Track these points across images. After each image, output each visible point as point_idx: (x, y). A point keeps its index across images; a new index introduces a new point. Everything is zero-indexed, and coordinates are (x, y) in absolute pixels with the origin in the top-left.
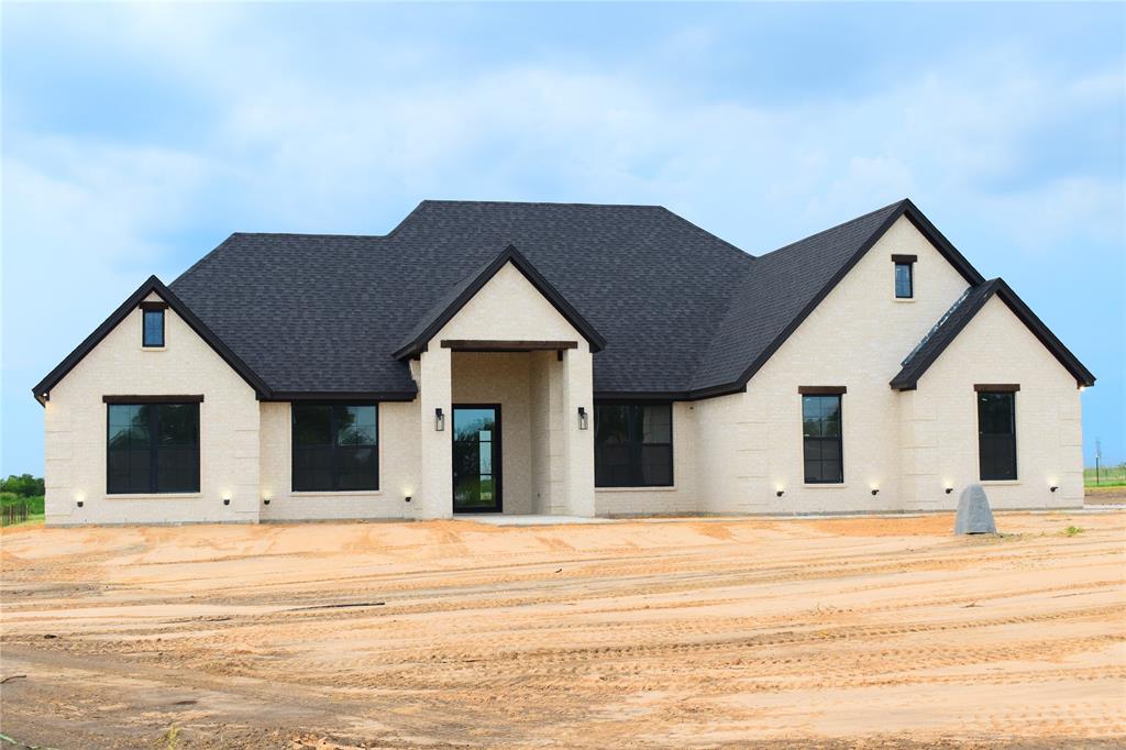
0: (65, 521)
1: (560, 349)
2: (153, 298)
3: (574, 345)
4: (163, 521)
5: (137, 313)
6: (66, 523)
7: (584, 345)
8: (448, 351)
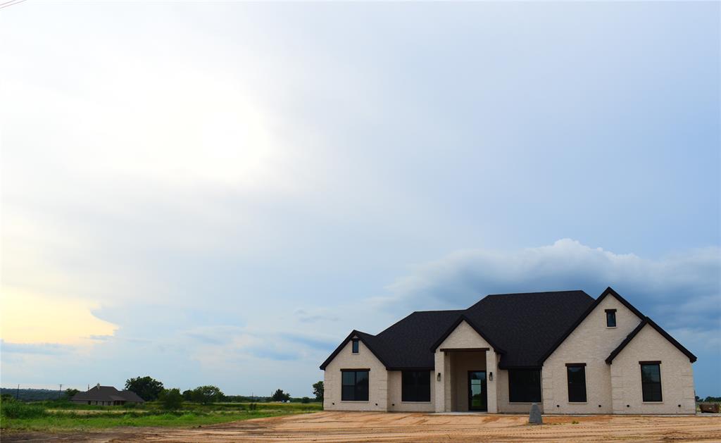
0: (329, 409)
2: (355, 337)
3: (488, 349)
4: (357, 410)
5: (351, 343)
7: (492, 349)
8: (443, 353)
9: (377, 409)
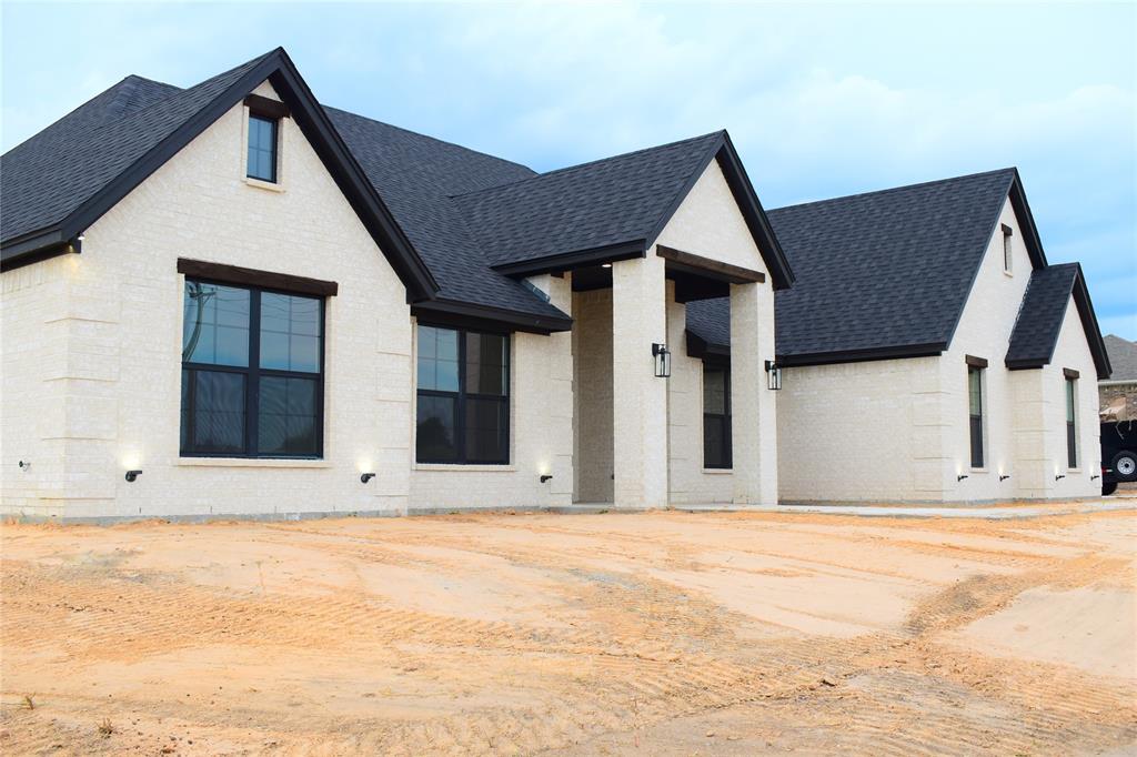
0: (103, 510)
1: (749, 278)
2: (266, 91)
3: (761, 277)
4: (271, 511)
5: (239, 115)
6: (105, 514)
7: (768, 278)
8: (662, 261)
9: (365, 499)
